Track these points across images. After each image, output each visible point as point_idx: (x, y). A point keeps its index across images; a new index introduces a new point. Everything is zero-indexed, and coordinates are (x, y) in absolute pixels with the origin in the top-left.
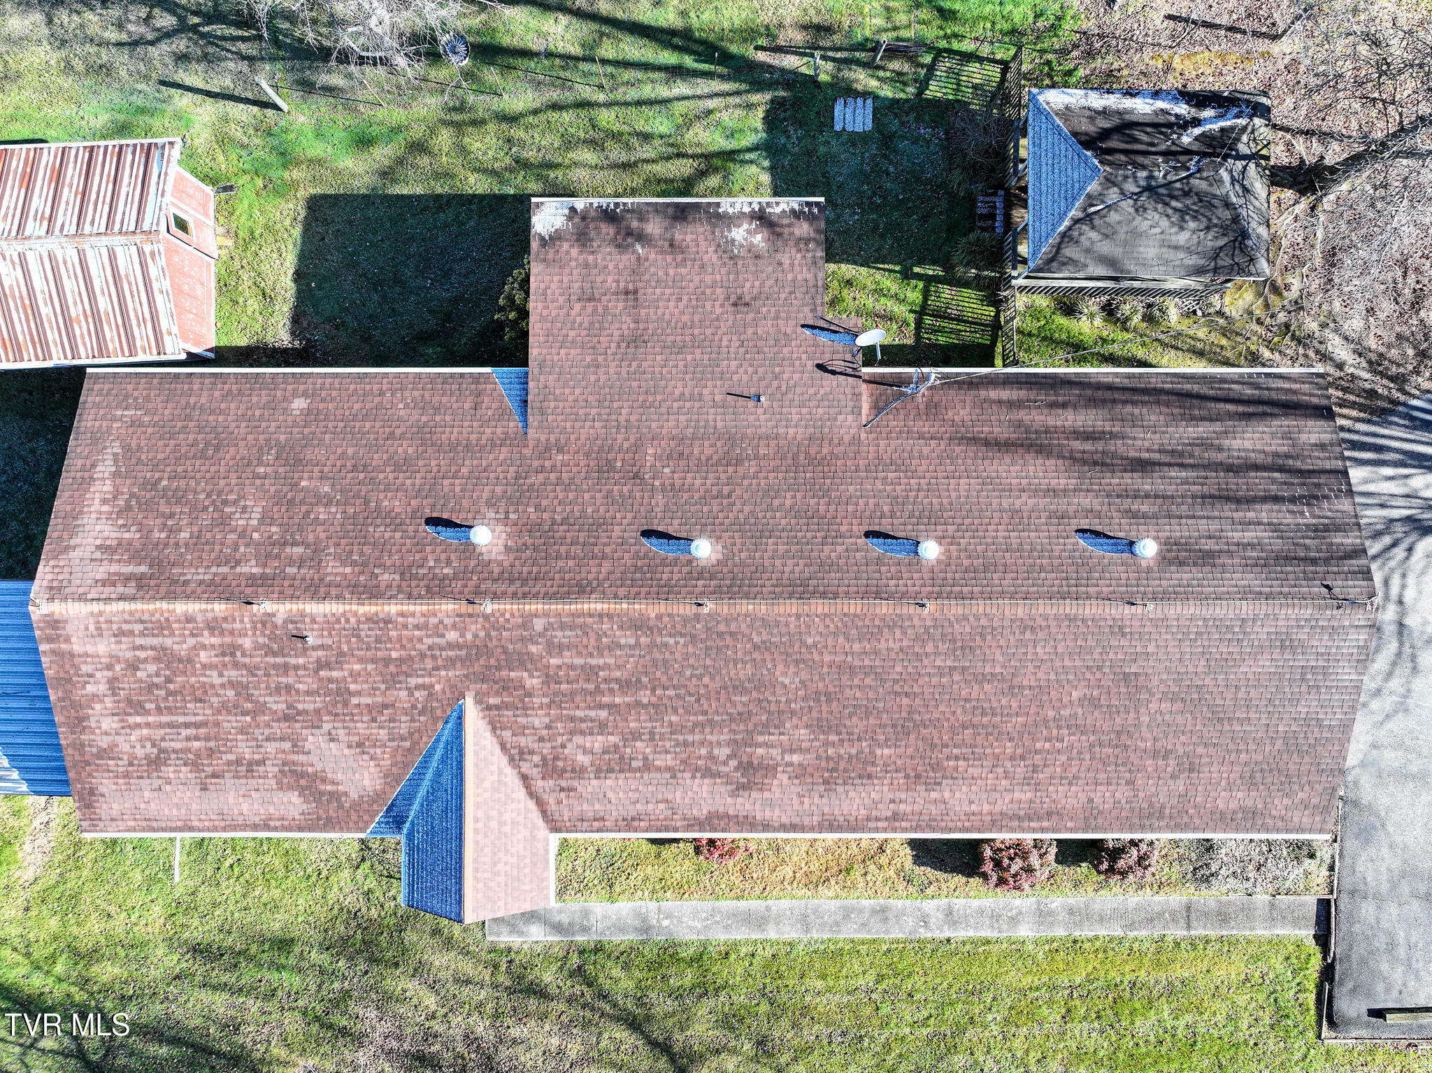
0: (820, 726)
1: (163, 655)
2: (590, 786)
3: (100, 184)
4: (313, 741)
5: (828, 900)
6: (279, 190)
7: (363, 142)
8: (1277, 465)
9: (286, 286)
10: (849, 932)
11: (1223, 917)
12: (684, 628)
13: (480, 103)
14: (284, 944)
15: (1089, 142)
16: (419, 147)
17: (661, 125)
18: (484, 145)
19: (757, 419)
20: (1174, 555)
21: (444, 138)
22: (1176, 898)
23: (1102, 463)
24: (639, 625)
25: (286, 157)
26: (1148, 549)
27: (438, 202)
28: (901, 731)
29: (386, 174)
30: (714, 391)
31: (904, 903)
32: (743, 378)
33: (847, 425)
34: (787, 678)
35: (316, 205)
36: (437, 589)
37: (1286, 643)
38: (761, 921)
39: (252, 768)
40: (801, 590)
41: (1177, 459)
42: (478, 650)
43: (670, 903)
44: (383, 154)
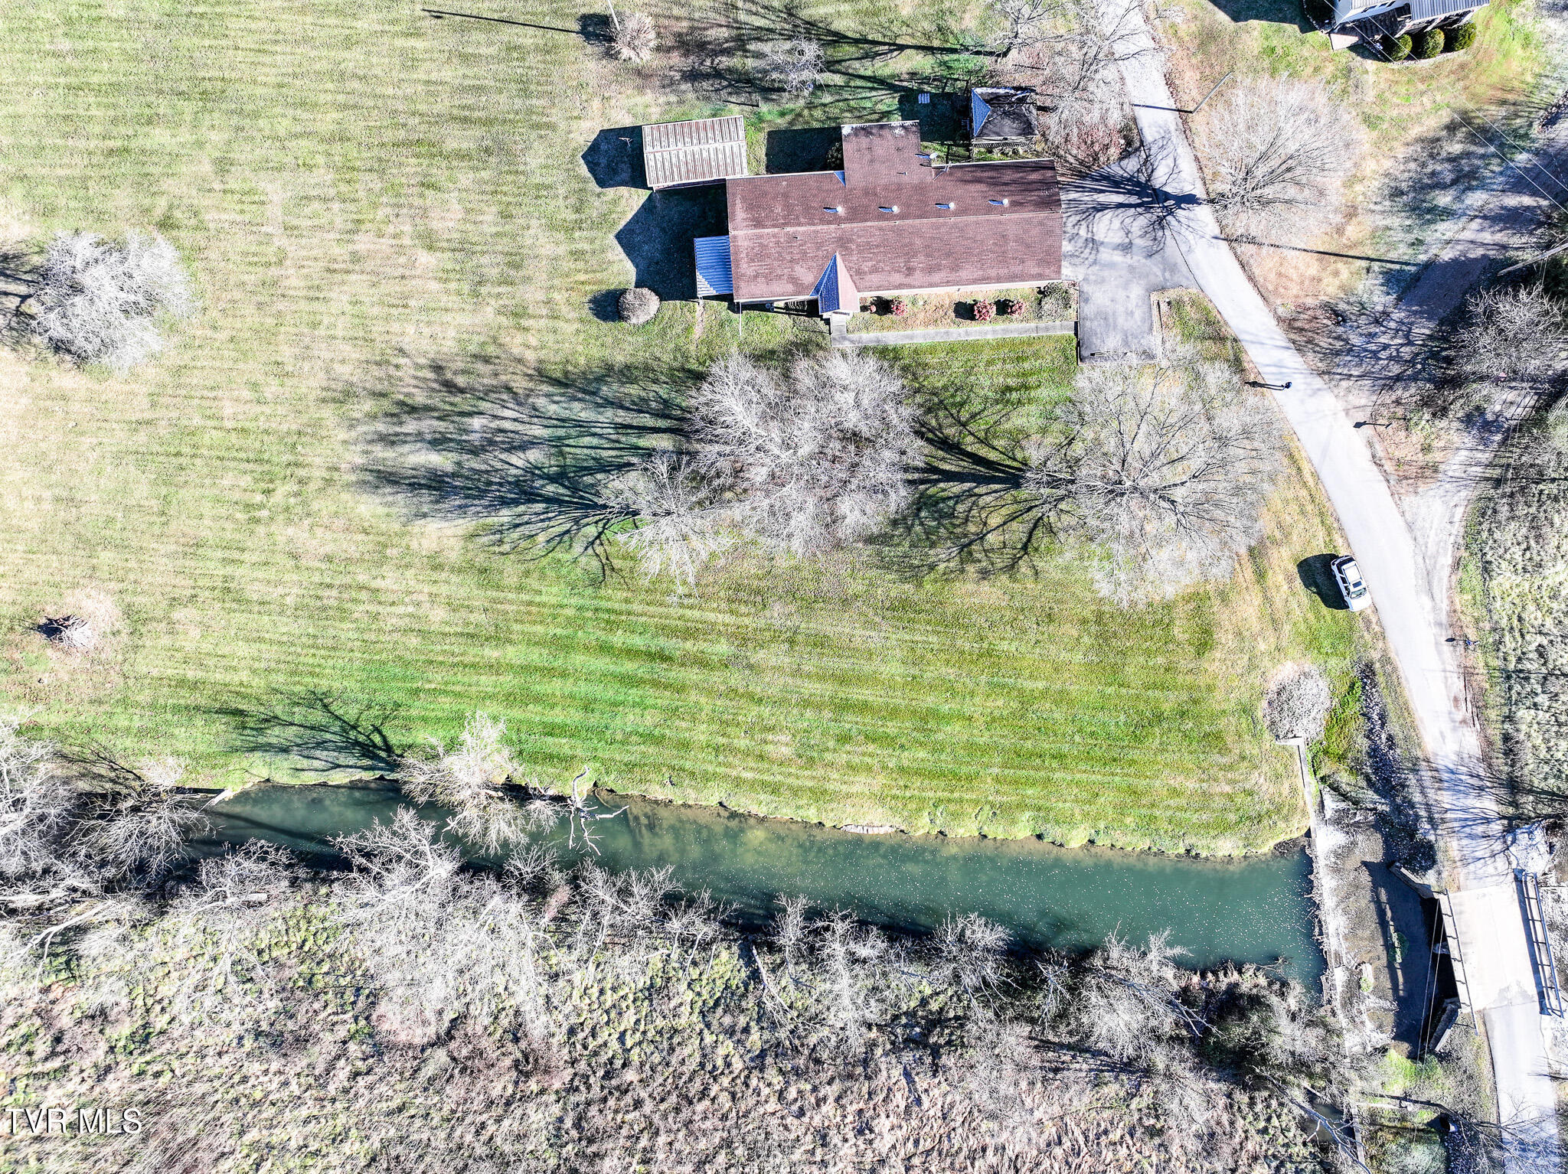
0: (927, 256)
1: (761, 245)
2: (868, 277)
3: (725, 129)
4: (797, 268)
5: (931, 330)
6: (760, 130)
7: (782, 114)
8: (1040, 182)
9: (764, 158)
10: (938, 339)
11: (1047, 329)
12: (892, 229)
13: (817, 101)
14: (773, 352)
15: (987, 101)
16: (800, 115)
17: (868, 104)
18: (818, 113)
19: (905, 179)
20: (1014, 204)
21: (806, 112)
22: (1033, 325)
23: (995, 184)
24: (880, 229)
25: (761, 120)
26: (1006, 202)
27: (805, 131)
28: (948, 255)
29: (791, 123)
30: (893, 173)
31: (953, 329)
32: (901, 168)
33: (929, 179)
34: (918, 242)
35: (770, 134)
36: (829, 223)
37: (1041, 224)
38: (911, 337)
39: (779, 277)
40: (920, 217)
41: (1014, 182)
42: (840, 239)
43: (885, 333)
44: (789, 118)
